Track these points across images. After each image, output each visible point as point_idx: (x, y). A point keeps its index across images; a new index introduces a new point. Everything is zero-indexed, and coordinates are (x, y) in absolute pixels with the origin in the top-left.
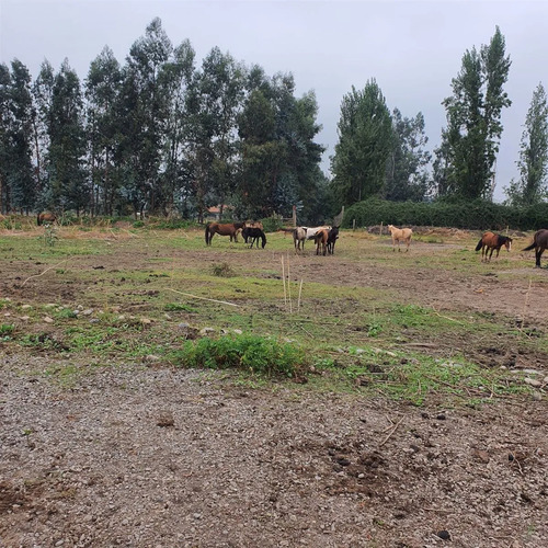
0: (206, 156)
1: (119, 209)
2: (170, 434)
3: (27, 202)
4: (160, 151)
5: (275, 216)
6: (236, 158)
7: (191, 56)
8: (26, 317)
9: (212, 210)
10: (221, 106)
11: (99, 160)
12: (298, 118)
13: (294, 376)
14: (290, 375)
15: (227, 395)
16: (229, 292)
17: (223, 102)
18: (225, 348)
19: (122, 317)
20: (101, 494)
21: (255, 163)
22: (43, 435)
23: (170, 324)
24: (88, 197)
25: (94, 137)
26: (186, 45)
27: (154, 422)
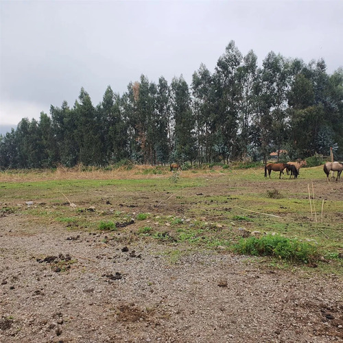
0: (267, 120)
1: (215, 159)
2: (224, 291)
3: (165, 158)
4: (238, 121)
5: (317, 155)
6: (287, 119)
7: (254, 60)
8: (157, 223)
9: (272, 154)
10: (276, 88)
11: (202, 131)
12: (330, 87)
13: (308, 262)
14: (306, 262)
15: (262, 272)
16: (276, 208)
17: (277, 85)
18: (263, 244)
19: (206, 223)
20: (182, 319)
21: (301, 121)
22: (158, 286)
23: (234, 228)
24: (197, 153)
25: (199, 118)
26: (251, 54)
27: (217, 283)
